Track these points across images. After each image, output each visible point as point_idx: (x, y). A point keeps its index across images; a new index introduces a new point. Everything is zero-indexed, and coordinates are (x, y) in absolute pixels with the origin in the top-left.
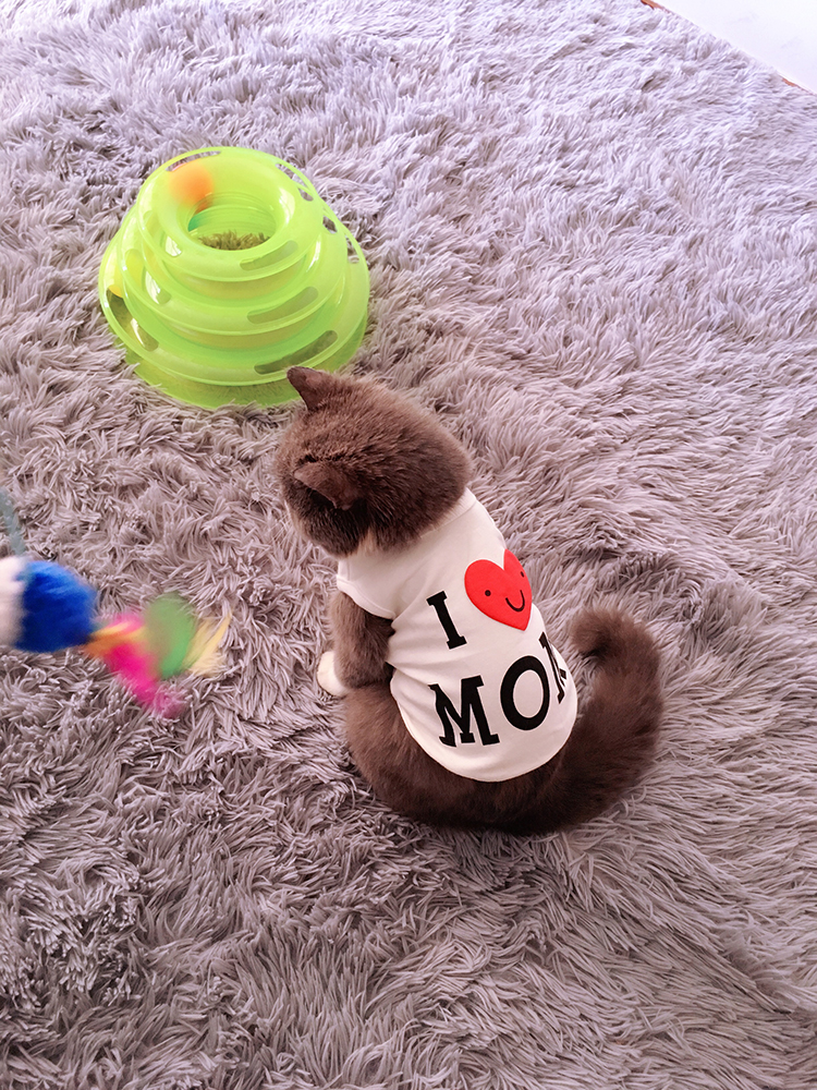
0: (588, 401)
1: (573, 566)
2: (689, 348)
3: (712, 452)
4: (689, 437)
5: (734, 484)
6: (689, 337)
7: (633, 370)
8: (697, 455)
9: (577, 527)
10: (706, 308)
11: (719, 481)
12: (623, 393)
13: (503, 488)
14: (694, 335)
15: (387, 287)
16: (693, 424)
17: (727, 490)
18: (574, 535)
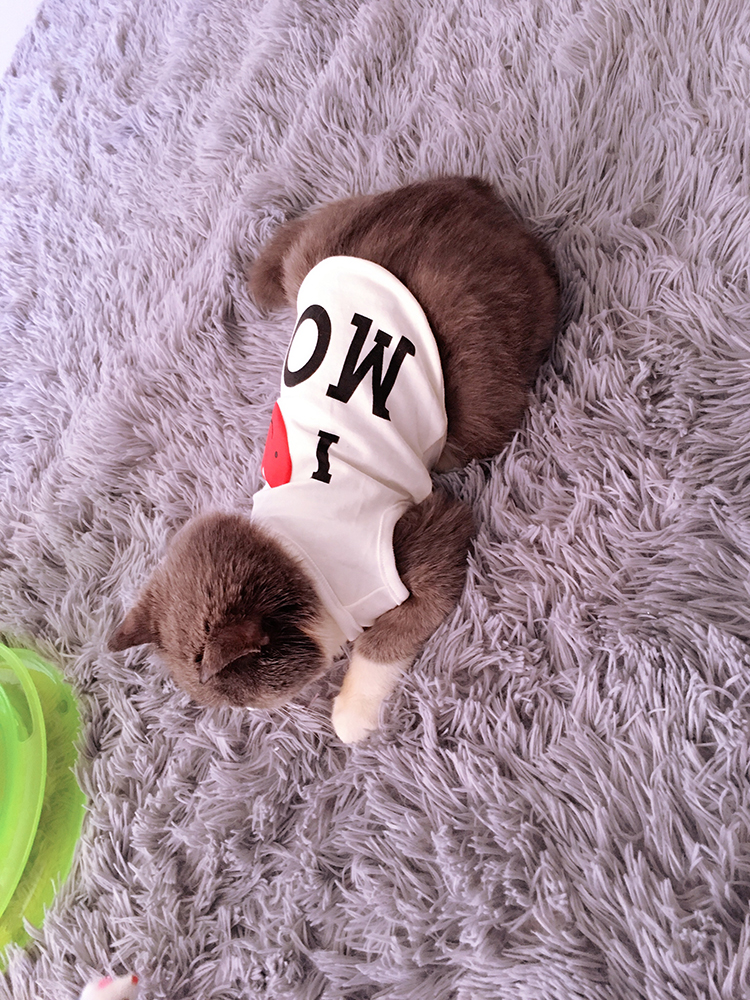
0: (83, 396)
1: (246, 348)
2: (40, 337)
3: (133, 278)
4: (120, 303)
5: (160, 249)
6: (29, 341)
7: (57, 372)
8: (136, 288)
9: (203, 350)
11: (159, 262)
13: (171, 437)
14: (28, 338)
16: (109, 305)
17: (166, 252)
18: (212, 351)
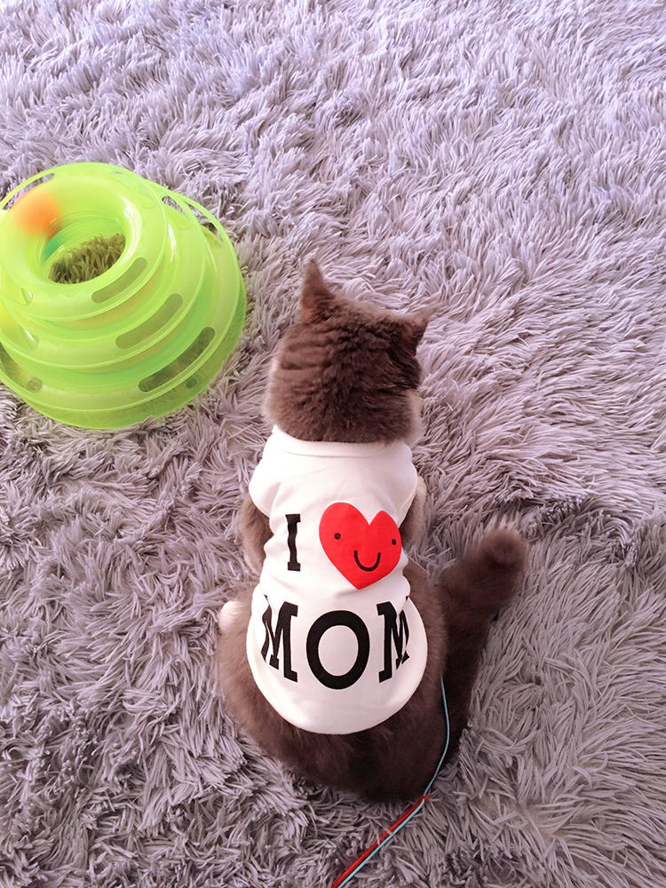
0: (481, 333)
1: (493, 520)
2: (578, 248)
3: (619, 362)
4: (592, 349)
5: (647, 393)
6: (575, 236)
7: (523, 287)
8: (604, 368)
9: (490, 480)
10: (588, 200)
11: (631, 393)
12: (516, 316)
14: (581, 231)
15: (259, 258)
16: (594, 332)
17: (641, 401)
18: (488, 489)
